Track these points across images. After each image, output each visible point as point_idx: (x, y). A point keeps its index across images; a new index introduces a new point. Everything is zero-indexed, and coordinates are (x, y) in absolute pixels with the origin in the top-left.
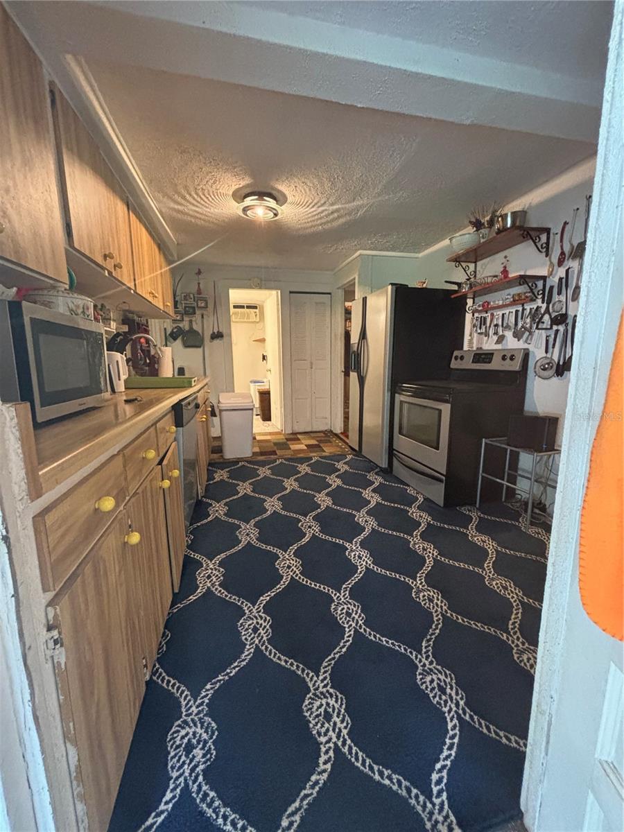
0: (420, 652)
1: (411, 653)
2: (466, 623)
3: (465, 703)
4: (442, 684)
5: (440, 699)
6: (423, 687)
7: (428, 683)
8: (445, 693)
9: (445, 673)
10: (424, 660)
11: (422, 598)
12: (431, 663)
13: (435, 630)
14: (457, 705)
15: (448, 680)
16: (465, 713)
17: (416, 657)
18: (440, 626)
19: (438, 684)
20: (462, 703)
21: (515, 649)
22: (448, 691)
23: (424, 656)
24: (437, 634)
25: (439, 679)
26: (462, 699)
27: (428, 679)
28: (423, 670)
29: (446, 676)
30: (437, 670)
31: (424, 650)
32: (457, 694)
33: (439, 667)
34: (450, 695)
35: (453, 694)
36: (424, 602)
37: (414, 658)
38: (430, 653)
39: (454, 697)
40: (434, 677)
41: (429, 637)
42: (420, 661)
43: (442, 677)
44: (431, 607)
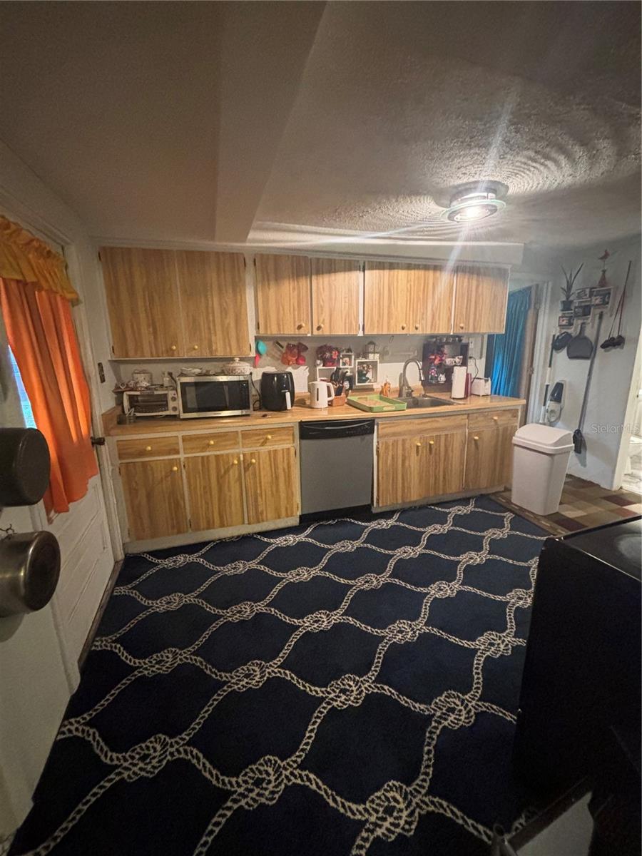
0: (193, 654)
1: (194, 648)
2: (211, 702)
3: (144, 675)
4: (163, 663)
5: (155, 660)
6: (166, 651)
7: (167, 654)
8: (156, 663)
9: (169, 668)
10: (185, 655)
11: (250, 668)
12: (181, 660)
13: (210, 670)
14: (146, 669)
15: (164, 668)
16: (140, 672)
17: (189, 651)
18: (214, 676)
19: (164, 661)
20: (146, 672)
21: (170, 742)
22: (157, 666)
23: (188, 656)
24: (205, 670)
25: (167, 662)
26: (148, 673)
27: (170, 656)
28: (177, 653)
29: (167, 668)
30: (175, 663)
31: (193, 657)
32: (152, 671)
33: (176, 665)
34: (154, 667)
35: (154, 669)
36: (246, 669)
37: (190, 649)
38: (189, 661)
39: (151, 669)
40: (170, 660)
41: (204, 663)
42: (185, 653)
43: (167, 665)
44: (238, 674)
